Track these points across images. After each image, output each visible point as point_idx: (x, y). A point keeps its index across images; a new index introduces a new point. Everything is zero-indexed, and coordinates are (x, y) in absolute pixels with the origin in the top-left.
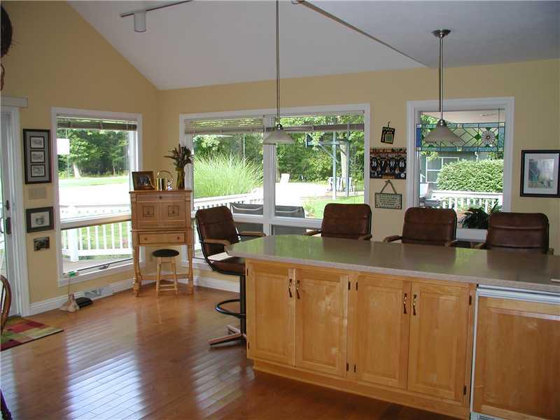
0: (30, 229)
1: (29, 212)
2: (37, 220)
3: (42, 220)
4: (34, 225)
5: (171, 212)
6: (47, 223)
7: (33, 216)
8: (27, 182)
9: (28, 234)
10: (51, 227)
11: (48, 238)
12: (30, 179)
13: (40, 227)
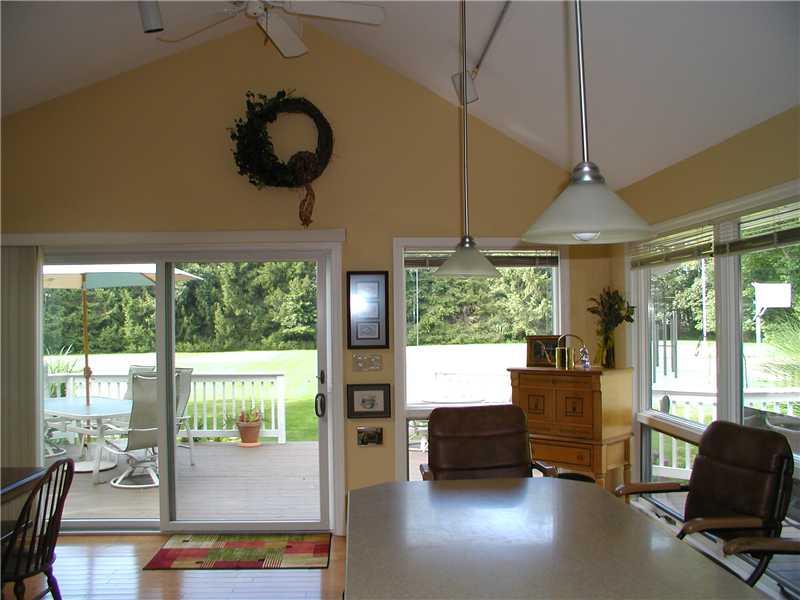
0: (351, 413)
1: (350, 389)
2: (363, 401)
3: (373, 403)
4: (358, 408)
5: (570, 409)
6: (380, 407)
7: (358, 395)
8: (350, 346)
9: (349, 420)
10: (387, 413)
11: (381, 429)
12: (355, 342)
13: (367, 413)
